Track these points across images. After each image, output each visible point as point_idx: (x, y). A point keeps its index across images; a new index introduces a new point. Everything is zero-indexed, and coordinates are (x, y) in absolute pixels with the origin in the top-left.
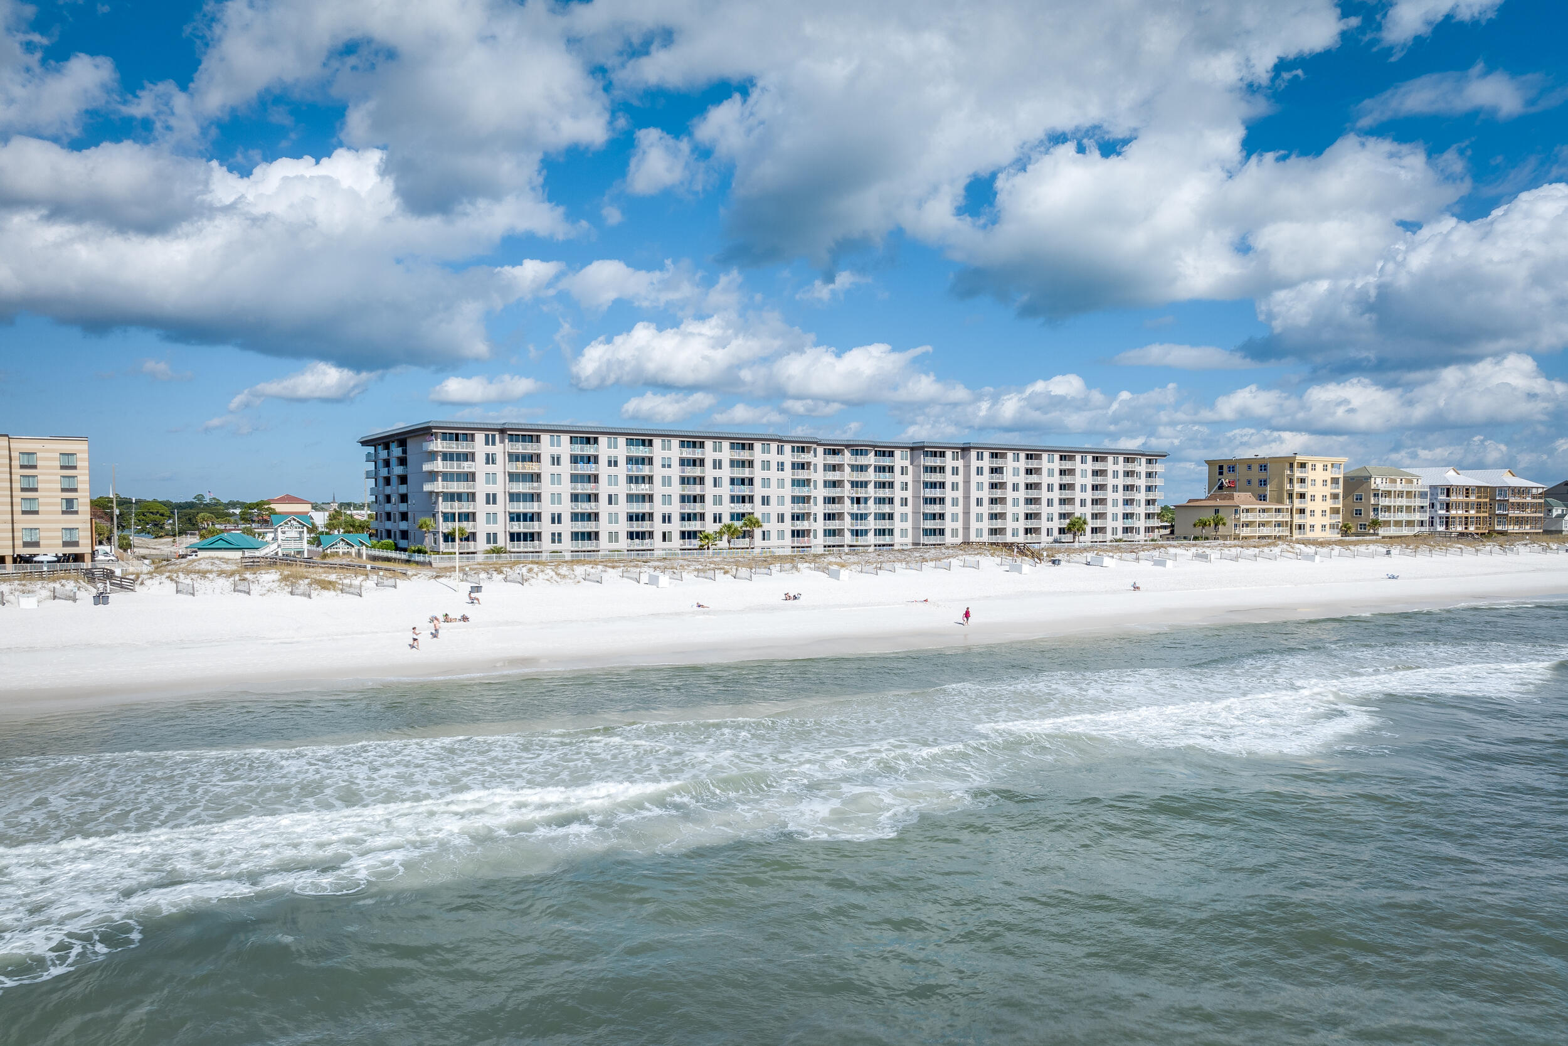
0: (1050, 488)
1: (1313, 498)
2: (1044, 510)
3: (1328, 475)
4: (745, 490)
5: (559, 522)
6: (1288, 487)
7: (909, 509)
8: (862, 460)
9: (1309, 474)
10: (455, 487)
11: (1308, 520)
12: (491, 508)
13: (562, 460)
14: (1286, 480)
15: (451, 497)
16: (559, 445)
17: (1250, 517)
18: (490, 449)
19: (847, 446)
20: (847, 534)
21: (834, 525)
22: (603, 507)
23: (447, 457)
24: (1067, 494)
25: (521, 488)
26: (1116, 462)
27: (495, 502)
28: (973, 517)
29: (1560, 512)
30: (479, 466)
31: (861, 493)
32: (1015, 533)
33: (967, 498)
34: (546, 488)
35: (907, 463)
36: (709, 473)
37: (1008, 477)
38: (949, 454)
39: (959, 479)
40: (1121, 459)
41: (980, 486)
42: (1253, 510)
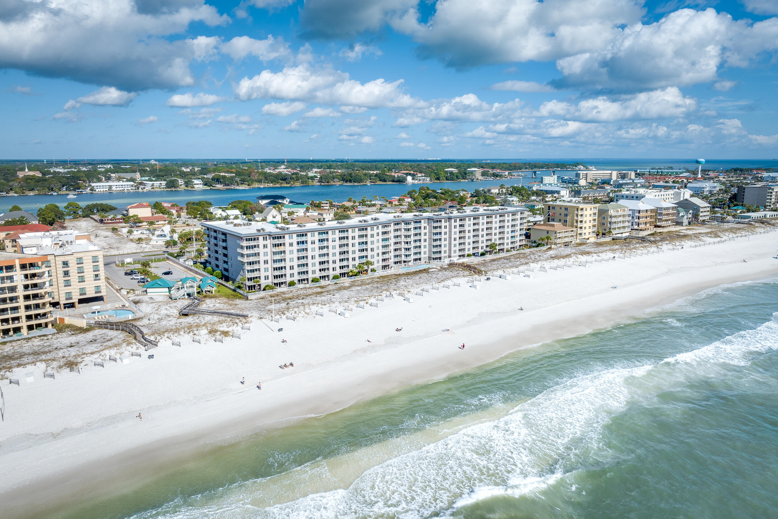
0: (483, 230)
1: (586, 222)
2: (480, 239)
3: (592, 212)
4: (364, 247)
5: (293, 269)
6: (576, 218)
7: (427, 243)
8: (409, 227)
9: (585, 213)
10: (251, 259)
11: (583, 231)
12: (266, 266)
13: (294, 244)
14: (575, 215)
15: (250, 263)
16: (292, 238)
17: (561, 235)
18: (265, 242)
19: (403, 221)
20: (403, 256)
21: (398, 253)
22: (310, 261)
23: (248, 248)
24: (489, 231)
25: (278, 257)
26: (508, 216)
27: (267, 263)
28: (452, 246)
29: (682, 214)
30: (261, 250)
31: (409, 240)
32: (469, 250)
33: (450, 238)
34: (288, 256)
35: (426, 225)
36: (350, 241)
37: (466, 228)
38: (443, 220)
39: (447, 230)
40: (511, 214)
41: (455, 233)
42: (562, 232)
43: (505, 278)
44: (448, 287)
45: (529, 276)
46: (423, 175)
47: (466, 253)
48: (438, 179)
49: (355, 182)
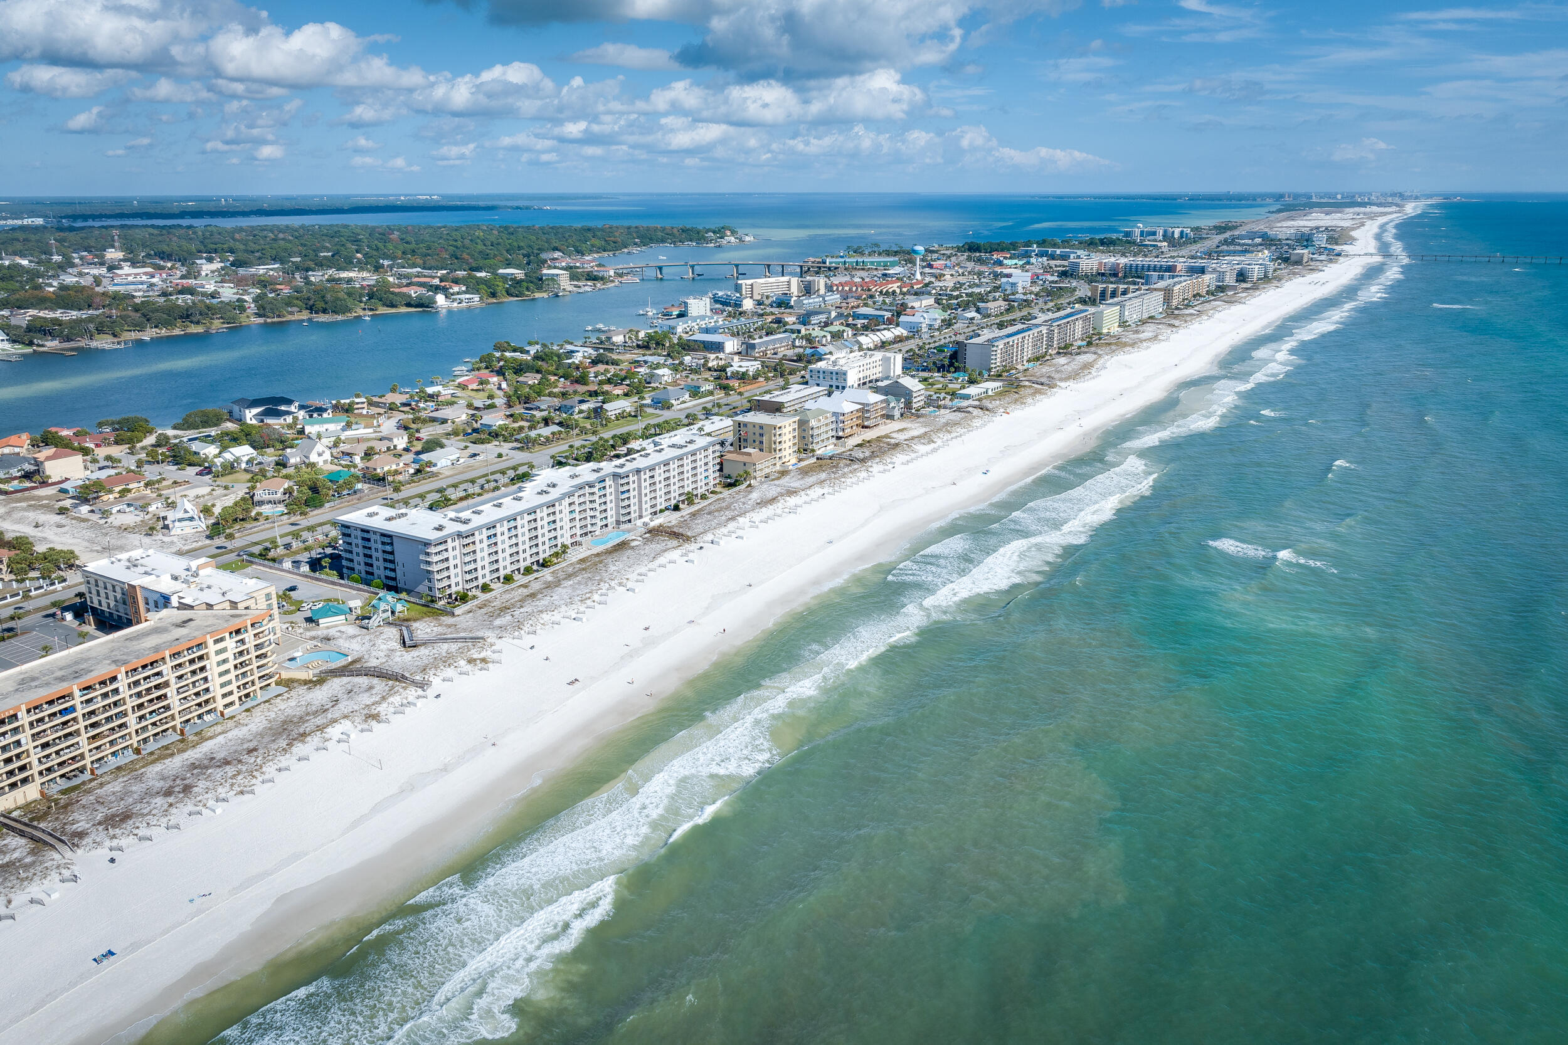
0: (674, 477)
1: (785, 442)
2: (672, 488)
4: (553, 526)
5: (484, 569)
7: (614, 505)
8: (593, 490)
10: (441, 566)
12: (456, 571)
13: (484, 541)
14: (773, 436)
16: (482, 534)
17: (761, 466)
18: (454, 544)
19: (587, 484)
21: (583, 523)
24: (681, 477)
25: (468, 559)
26: (700, 453)
27: (457, 567)
28: (643, 503)
29: (893, 405)
30: (450, 554)
31: (594, 505)
33: (640, 494)
34: (479, 555)
37: (657, 479)
39: (636, 485)
40: (702, 451)
41: (645, 487)
42: (760, 461)
43: (718, 543)
44: (664, 566)
45: (742, 538)
46: (464, 288)
47: (659, 508)
48: (493, 295)
49: (335, 312)
